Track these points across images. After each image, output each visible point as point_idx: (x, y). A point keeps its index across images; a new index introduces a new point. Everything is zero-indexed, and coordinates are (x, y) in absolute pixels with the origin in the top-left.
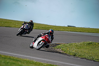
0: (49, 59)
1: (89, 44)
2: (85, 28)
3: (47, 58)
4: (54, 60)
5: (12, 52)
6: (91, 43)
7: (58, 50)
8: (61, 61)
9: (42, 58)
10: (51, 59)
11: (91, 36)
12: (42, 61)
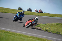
0: (32, 33)
1: (58, 24)
2: (55, 14)
3: (31, 33)
4: (35, 34)
5: (9, 28)
6: (59, 24)
7: (38, 28)
8: (40, 35)
9: (28, 32)
10: (34, 33)
11: (59, 19)
12: (28, 34)
